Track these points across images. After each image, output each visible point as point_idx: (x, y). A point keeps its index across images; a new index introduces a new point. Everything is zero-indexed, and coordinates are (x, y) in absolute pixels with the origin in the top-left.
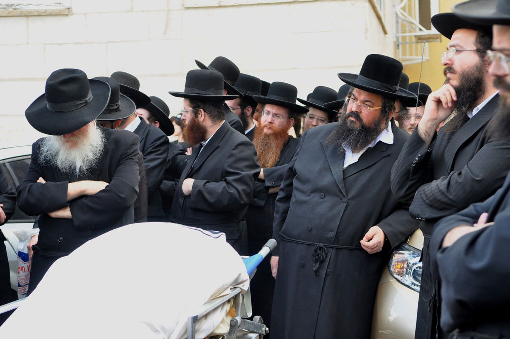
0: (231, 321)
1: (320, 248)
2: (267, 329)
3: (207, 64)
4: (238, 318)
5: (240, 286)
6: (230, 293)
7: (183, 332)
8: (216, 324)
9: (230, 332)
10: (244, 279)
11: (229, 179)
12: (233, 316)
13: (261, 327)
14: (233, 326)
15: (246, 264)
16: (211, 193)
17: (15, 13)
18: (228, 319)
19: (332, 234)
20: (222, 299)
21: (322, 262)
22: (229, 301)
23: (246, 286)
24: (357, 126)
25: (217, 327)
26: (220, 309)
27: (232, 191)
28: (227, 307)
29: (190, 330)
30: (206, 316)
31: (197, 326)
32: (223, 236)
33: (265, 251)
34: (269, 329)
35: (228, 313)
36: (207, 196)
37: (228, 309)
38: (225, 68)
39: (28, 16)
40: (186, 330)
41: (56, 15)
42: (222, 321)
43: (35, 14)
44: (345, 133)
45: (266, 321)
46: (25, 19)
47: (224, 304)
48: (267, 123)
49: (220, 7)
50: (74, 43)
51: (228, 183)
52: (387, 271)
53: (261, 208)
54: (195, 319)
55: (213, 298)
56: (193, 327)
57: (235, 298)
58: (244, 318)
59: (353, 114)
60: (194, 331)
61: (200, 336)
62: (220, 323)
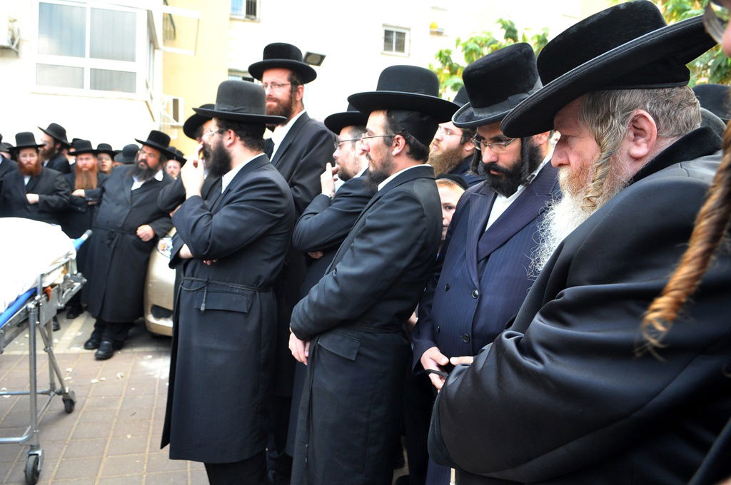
0: (64, 276)
1: (112, 232)
4: (69, 275)
5: (71, 256)
6: (64, 261)
9: (64, 283)
11: (61, 193)
12: (65, 274)
13: (81, 279)
14: (66, 279)
15: (73, 244)
16: (52, 201)
18: (63, 276)
19: (120, 225)
20: (59, 264)
21: (113, 239)
22: (63, 265)
23: (74, 256)
24: (145, 167)
25: (56, 280)
26: (58, 269)
27: (65, 200)
28: (62, 268)
29: (39, 281)
30: (49, 274)
31: (43, 279)
35: (63, 272)
36: (50, 203)
37: (63, 270)
40: (36, 282)
42: (59, 276)
44: (137, 172)
47: (60, 267)
51: (60, 195)
52: (155, 249)
53: (83, 213)
54: (43, 276)
55: (54, 263)
56: (41, 280)
57: (67, 264)
58: (72, 275)
59: (143, 160)
60: (41, 282)
61: (45, 285)
62: (57, 278)
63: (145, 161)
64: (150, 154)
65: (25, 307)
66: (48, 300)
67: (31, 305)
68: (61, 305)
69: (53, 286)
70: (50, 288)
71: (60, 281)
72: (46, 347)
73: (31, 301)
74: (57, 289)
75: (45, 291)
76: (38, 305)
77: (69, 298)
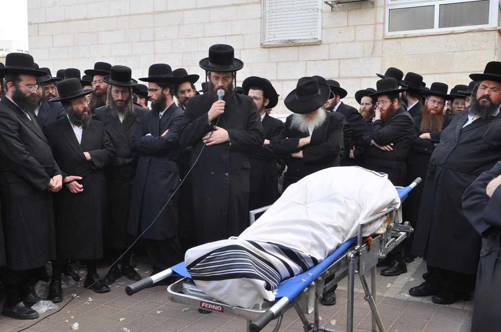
0: (388, 226)
2: (413, 229)
3: (383, 74)
4: (392, 224)
5: (394, 206)
6: (386, 210)
7: (355, 233)
8: (376, 229)
9: (387, 232)
10: (397, 202)
12: (389, 223)
13: (409, 228)
14: (389, 228)
15: (399, 193)
17: (292, 44)
18: (385, 225)
20: (381, 214)
22: (386, 215)
25: (378, 229)
26: (379, 220)
28: (385, 218)
29: (359, 231)
30: (370, 224)
31: (364, 229)
32: (386, 176)
33: (413, 185)
34: (414, 230)
35: (385, 222)
37: (385, 220)
38: (394, 73)
39: (299, 45)
40: (357, 232)
41: (313, 45)
43: (303, 45)
45: (413, 224)
46: (297, 47)
47: (382, 217)
48: (433, 107)
49: (405, 38)
50: (322, 60)
54: (363, 226)
55: (376, 213)
56: (361, 230)
57: (391, 213)
58: (396, 224)
59: (484, 97)
60: (362, 233)
61: (366, 235)
62: (380, 228)
63: (487, 97)
64: (492, 89)
65: (345, 255)
66: (369, 250)
67: (351, 254)
68: (382, 255)
69: (374, 235)
70: (371, 238)
71: (382, 231)
72: (367, 296)
73: (352, 250)
74: (380, 238)
75: (365, 240)
76: (357, 255)
77: (392, 247)
